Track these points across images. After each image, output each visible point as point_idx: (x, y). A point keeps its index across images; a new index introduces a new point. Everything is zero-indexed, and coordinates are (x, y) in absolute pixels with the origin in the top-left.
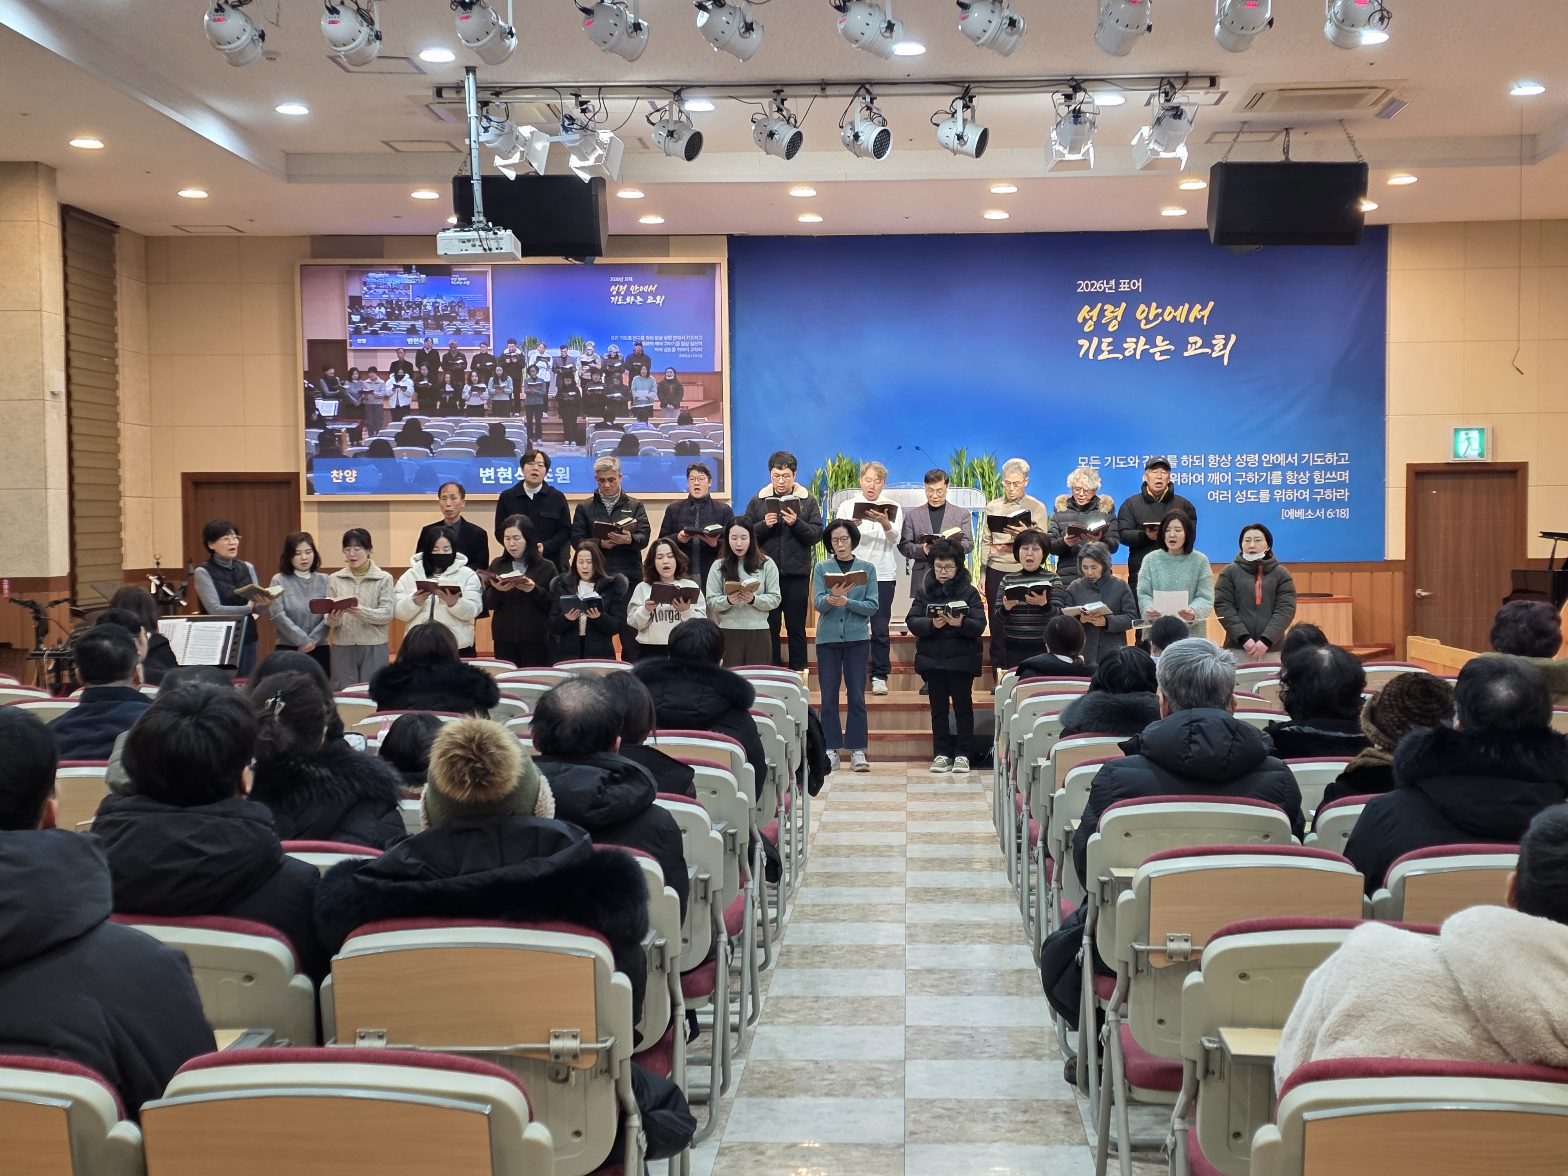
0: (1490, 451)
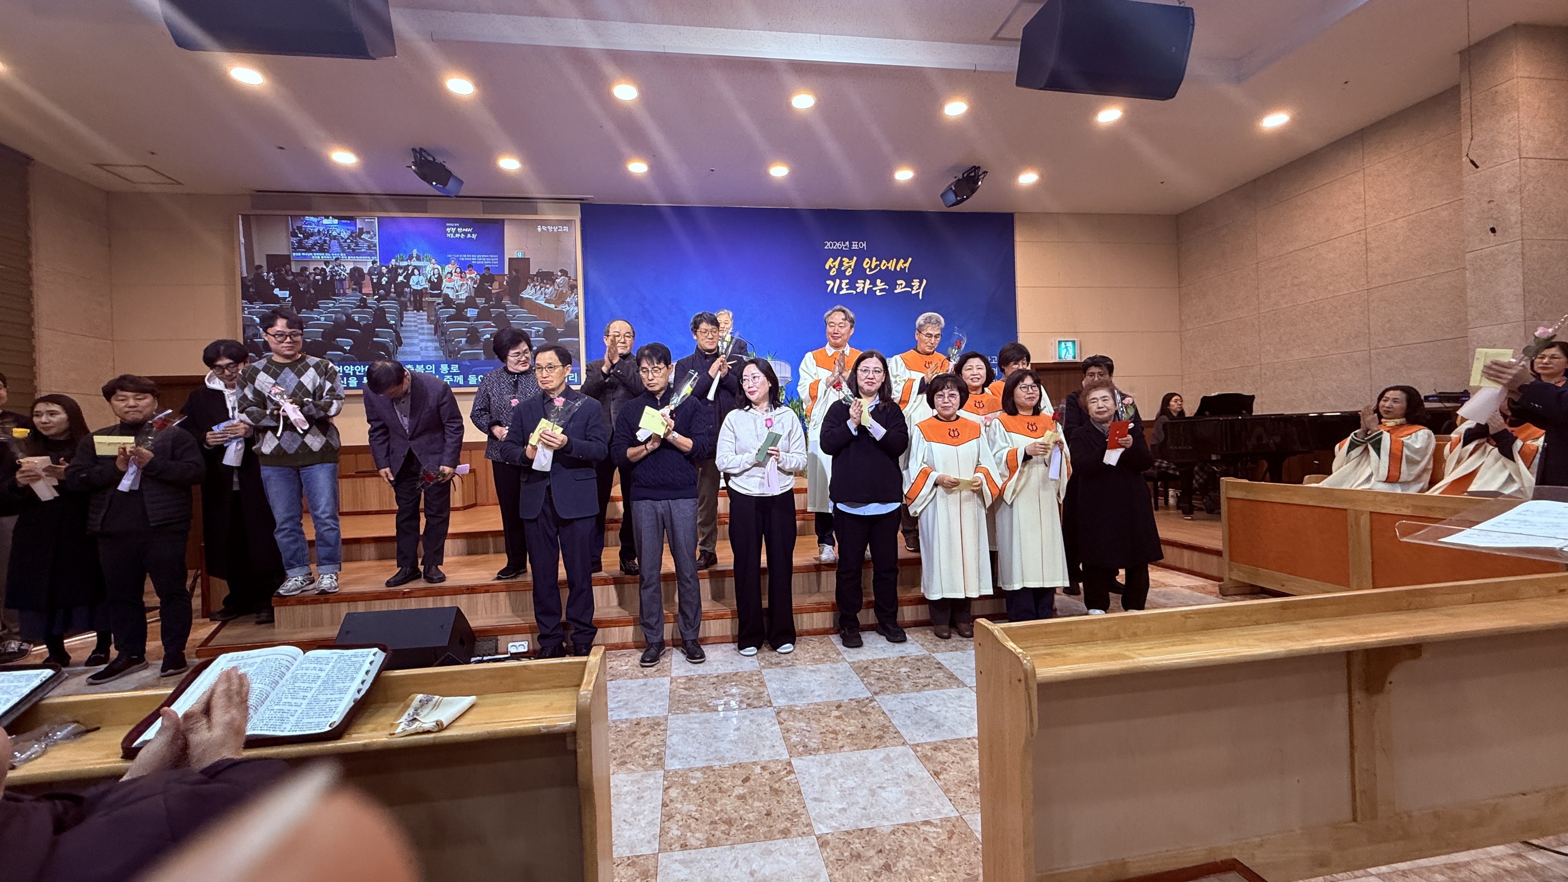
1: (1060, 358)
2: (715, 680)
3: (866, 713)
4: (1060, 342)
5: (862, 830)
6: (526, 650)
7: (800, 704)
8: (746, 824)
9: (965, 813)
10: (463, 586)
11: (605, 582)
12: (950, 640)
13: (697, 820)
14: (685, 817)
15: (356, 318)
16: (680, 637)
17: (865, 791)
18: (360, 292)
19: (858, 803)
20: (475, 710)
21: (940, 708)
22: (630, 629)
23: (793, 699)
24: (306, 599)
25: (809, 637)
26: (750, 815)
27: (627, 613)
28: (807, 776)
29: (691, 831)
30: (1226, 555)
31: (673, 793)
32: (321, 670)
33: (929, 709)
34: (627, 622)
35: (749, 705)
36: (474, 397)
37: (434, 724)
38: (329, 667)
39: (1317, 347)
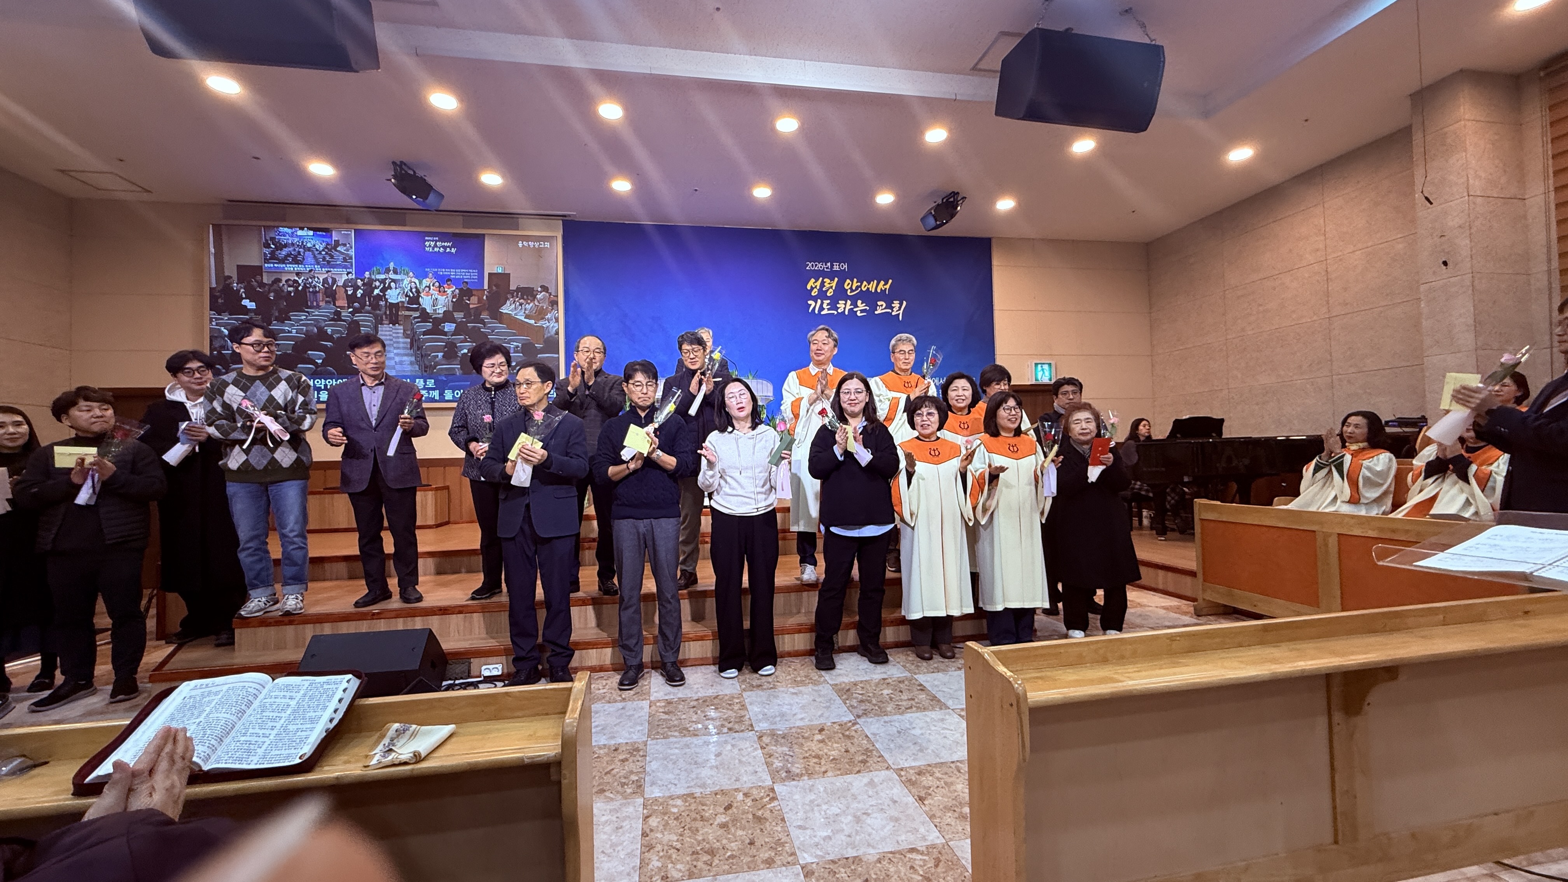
1: (1036, 380)
2: (695, 703)
3: (849, 737)
4: (1036, 364)
5: (847, 858)
6: (500, 673)
7: (781, 728)
8: (729, 854)
9: (951, 840)
10: (437, 607)
11: (583, 602)
12: (931, 662)
13: (678, 850)
14: (666, 848)
15: (329, 331)
16: (659, 659)
17: (850, 818)
18: (334, 304)
19: (843, 830)
20: (453, 740)
21: (923, 731)
22: (608, 651)
23: (775, 723)
24: (271, 621)
25: (791, 659)
26: (732, 844)
27: (605, 635)
28: (791, 803)
29: (672, 863)
30: (1200, 575)
31: (653, 822)
32: (291, 698)
33: (913, 732)
34: (605, 644)
35: (730, 729)
36: (453, 413)
37: (412, 755)
38: (299, 695)
39: (1282, 373)
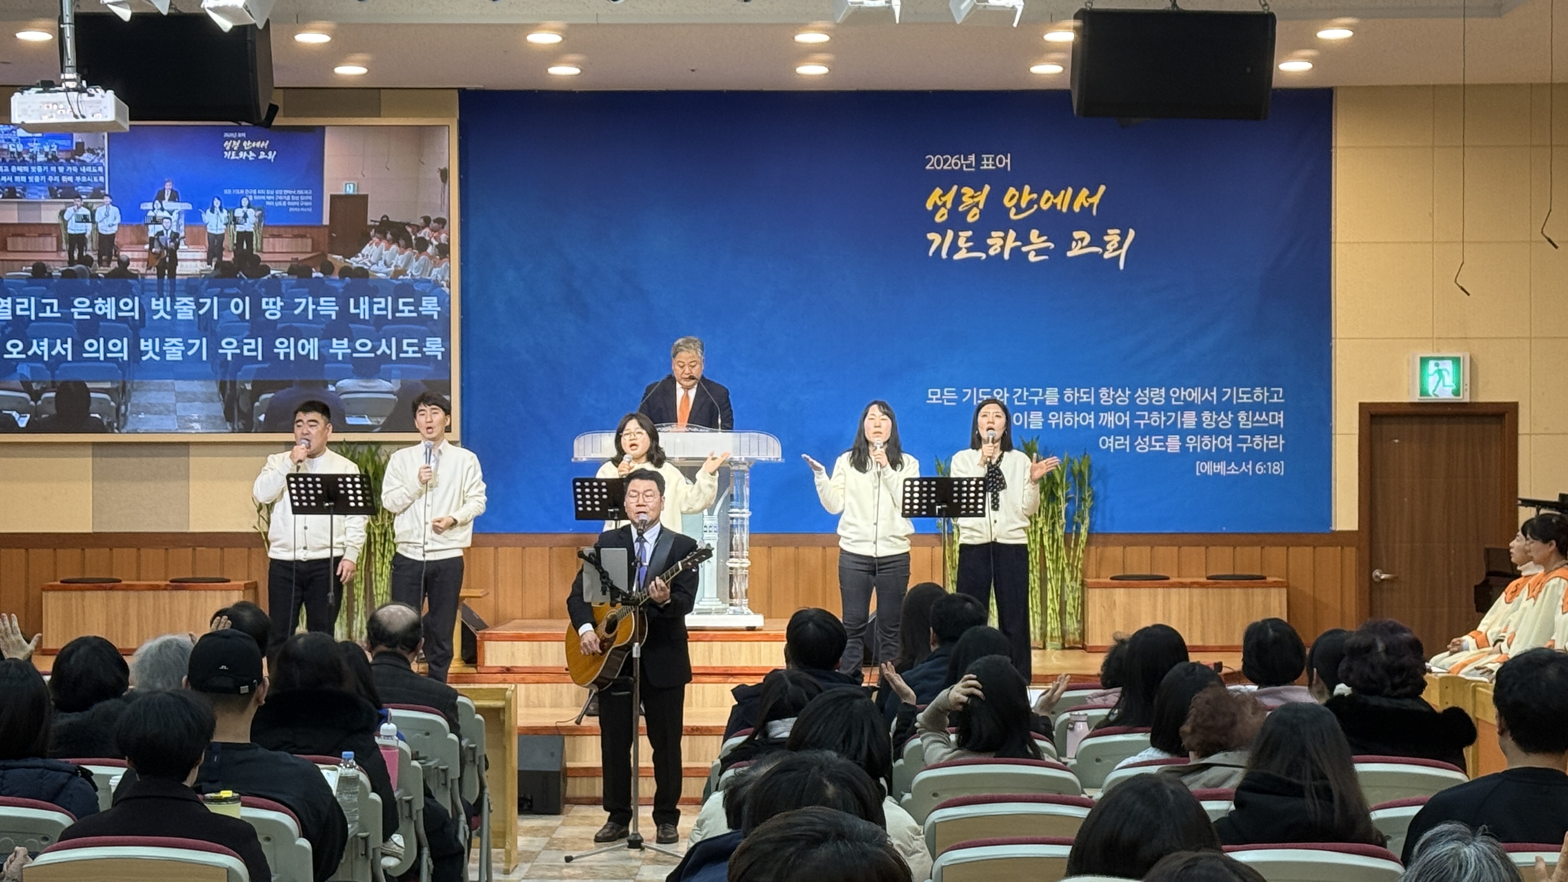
0: (1468, 387)
